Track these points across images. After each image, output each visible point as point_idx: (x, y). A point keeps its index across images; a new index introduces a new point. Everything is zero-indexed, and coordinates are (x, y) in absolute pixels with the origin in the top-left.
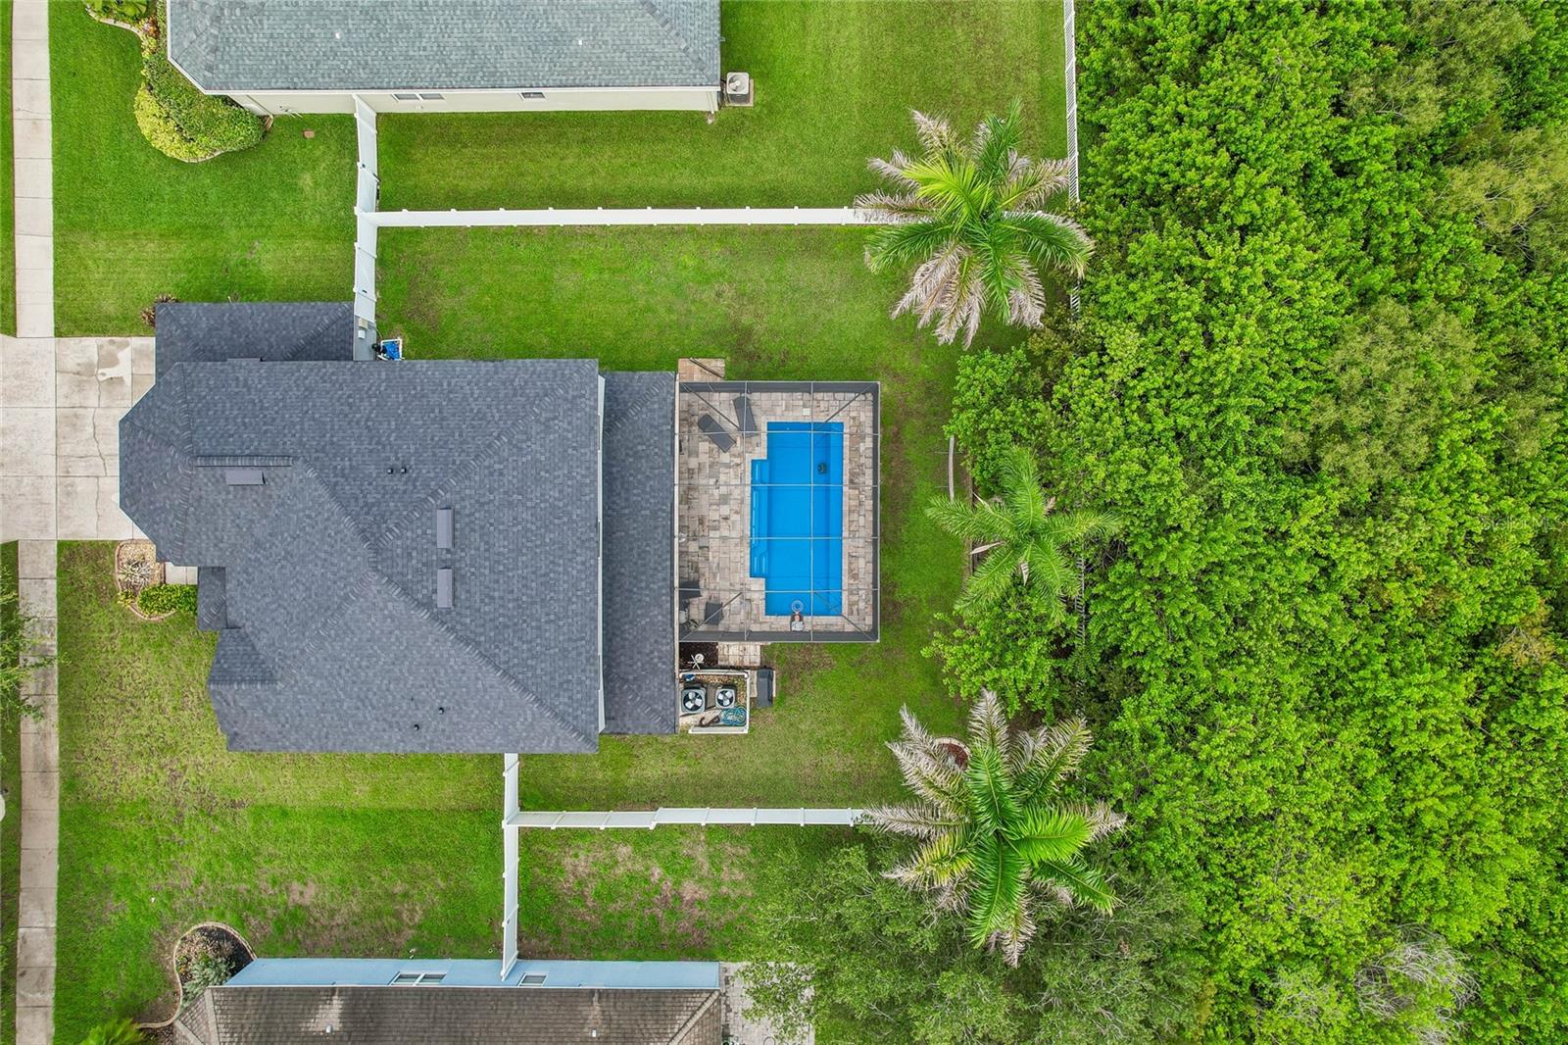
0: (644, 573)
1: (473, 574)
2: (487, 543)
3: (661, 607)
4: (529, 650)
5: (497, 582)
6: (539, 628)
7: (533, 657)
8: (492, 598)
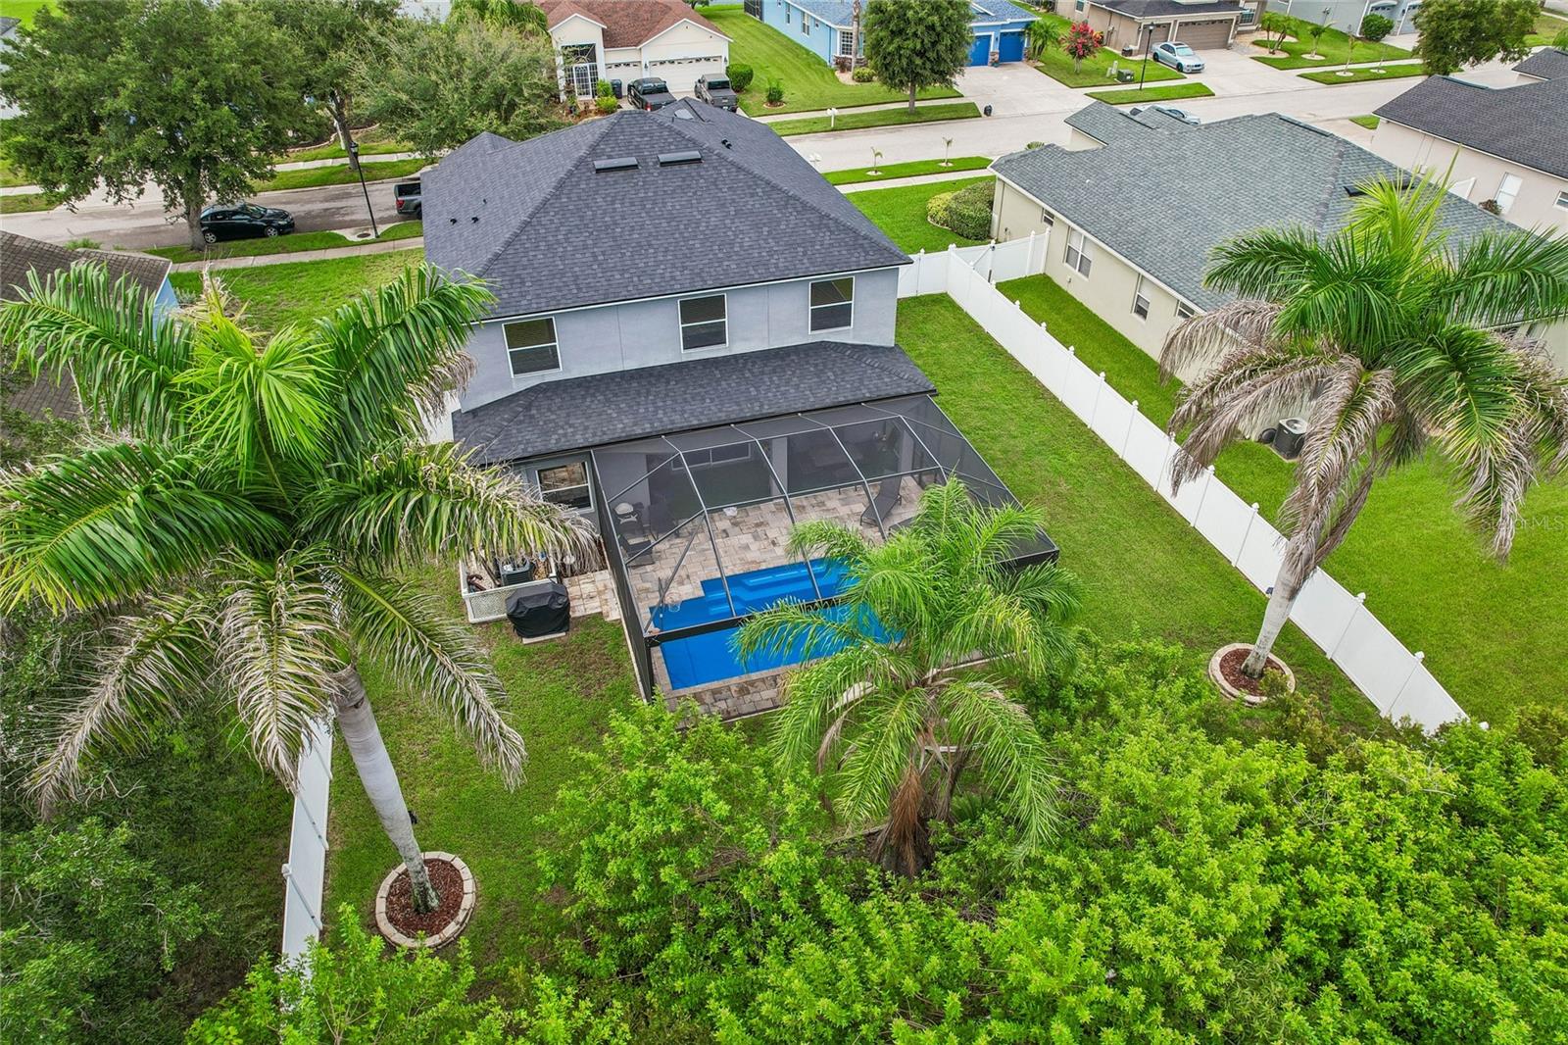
0: (675, 401)
1: (636, 184)
2: (673, 191)
3: (635, 424)
4: (558, 242)
5: (632, 204)
6: (585, 247)
7: (549, 247)
8: (613, 202)
